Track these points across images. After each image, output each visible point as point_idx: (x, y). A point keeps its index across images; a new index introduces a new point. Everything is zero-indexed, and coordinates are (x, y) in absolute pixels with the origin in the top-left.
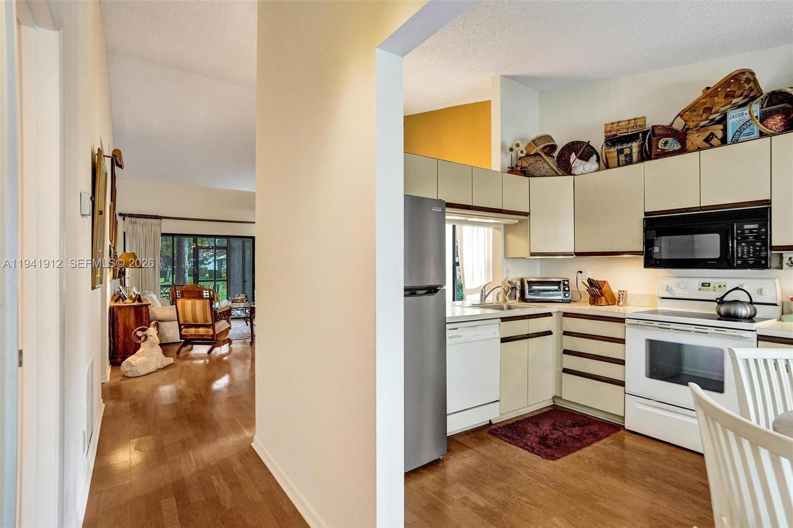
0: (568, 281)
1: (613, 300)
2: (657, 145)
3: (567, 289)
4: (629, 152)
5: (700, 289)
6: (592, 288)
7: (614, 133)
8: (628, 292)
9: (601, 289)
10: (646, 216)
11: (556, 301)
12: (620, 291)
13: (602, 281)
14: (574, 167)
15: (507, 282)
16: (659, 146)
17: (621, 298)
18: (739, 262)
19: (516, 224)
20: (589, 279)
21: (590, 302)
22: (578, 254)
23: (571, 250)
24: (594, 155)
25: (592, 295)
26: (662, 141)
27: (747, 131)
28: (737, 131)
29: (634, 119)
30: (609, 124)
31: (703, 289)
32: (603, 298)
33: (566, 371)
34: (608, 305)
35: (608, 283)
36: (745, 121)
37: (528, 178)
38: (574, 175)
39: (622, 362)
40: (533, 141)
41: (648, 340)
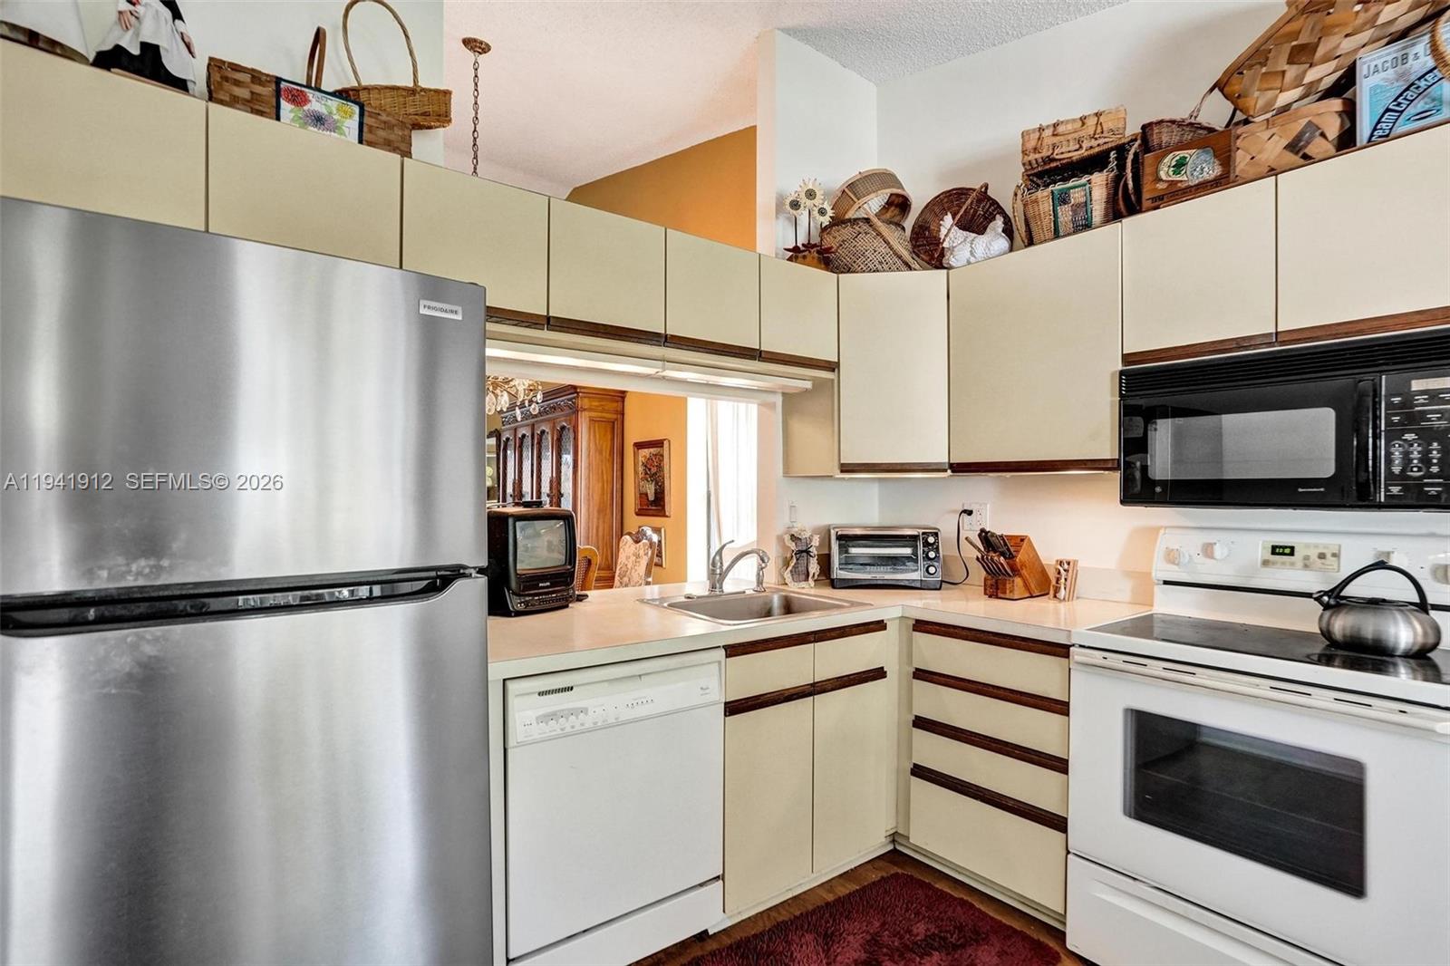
0: (936, 535)
1: (1046, 584)
2: (1157, 172)
3: (932, 555)
4: (1083, 200)
5: (1265, 563)
6: (992, 554)
7: (1045, 153)
8: (1080, 564)
9: (1013, 557)
10: (1126, 366)
11: (907, 583)
12: (1061, 563)
13: (1017, 537)
14: (949, 249)
15: (787, 538)
16: (1163, 175)
17: (1063, 580)
18: (1395, 490)
19: (807, 391)
20: (982, 531)
21: (985, 590)
22: (959, 468)
23: (943, 458)
24: (998, 216)
25: (989, 571)
26: (1170, 160)
27: (1420, 105)
28: (1388, 110)
29: (1096, 114)
30: (1034, 130)
31: (1274, 563)
32: (1018, 581)
33: (919, 772)
34: (1032, 597)
35: (1029, 539)
36: (1413, 78)
37: (835, 275)
38: (949, 268)
39: (1059, 765)
40: (851, 186)
41: (1132, 710)
